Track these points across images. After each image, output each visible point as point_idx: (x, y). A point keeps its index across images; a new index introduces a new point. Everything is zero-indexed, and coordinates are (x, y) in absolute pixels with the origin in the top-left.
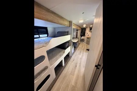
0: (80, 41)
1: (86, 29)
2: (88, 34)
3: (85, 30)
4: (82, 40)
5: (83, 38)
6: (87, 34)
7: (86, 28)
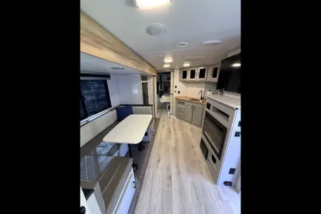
0: (158, 108)
1: (172, 73)
2: (177, 90)
3: (169, 79)
4: (164, 107)
5: (164, 99)
6: (175, 89)
7: (170, 73)
